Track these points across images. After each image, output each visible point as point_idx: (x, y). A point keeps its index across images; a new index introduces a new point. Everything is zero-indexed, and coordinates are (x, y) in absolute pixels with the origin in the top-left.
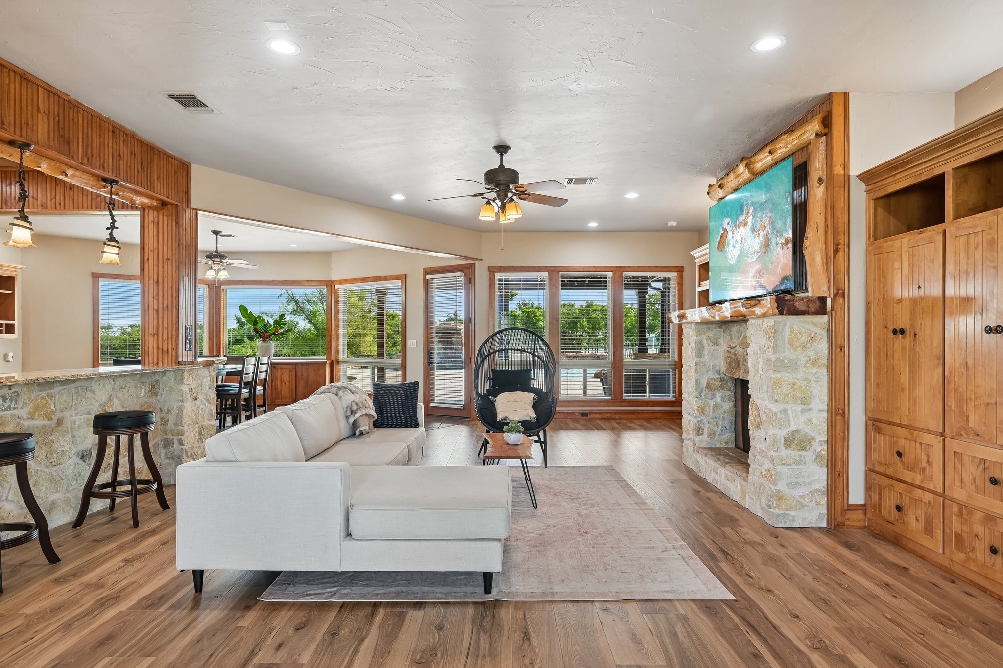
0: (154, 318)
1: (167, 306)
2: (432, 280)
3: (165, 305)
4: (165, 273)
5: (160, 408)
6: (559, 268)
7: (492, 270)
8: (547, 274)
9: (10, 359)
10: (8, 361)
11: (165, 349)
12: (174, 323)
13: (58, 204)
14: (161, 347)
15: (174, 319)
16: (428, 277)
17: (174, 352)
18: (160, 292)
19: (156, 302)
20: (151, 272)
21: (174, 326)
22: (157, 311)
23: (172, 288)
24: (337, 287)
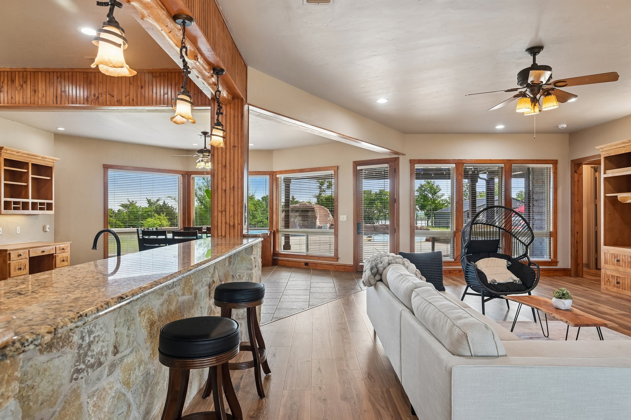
0: (222, 197)
1: (234, 187)
2: (362, 170)
3: (232, 186)
4: (232, 158)
5: (233, 276)
6: (464, 162)
7: (413, 162)
8: (454, 165)
9: (47, 230)
10: (46, 231)
11: (232, 224)
12: (239, 201)
13: (131, 101)
14: (228, 222)
15: (239, 197)
16: (359, 168)
17: (239, 226)
18: (228, 175)
19: (224, 183)
20: (220, 157)
21: (239, 204)
22: (225, 191)
23: (238, 171)
24: (278, 176)
